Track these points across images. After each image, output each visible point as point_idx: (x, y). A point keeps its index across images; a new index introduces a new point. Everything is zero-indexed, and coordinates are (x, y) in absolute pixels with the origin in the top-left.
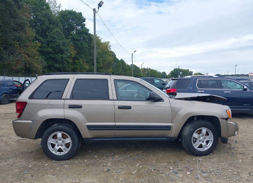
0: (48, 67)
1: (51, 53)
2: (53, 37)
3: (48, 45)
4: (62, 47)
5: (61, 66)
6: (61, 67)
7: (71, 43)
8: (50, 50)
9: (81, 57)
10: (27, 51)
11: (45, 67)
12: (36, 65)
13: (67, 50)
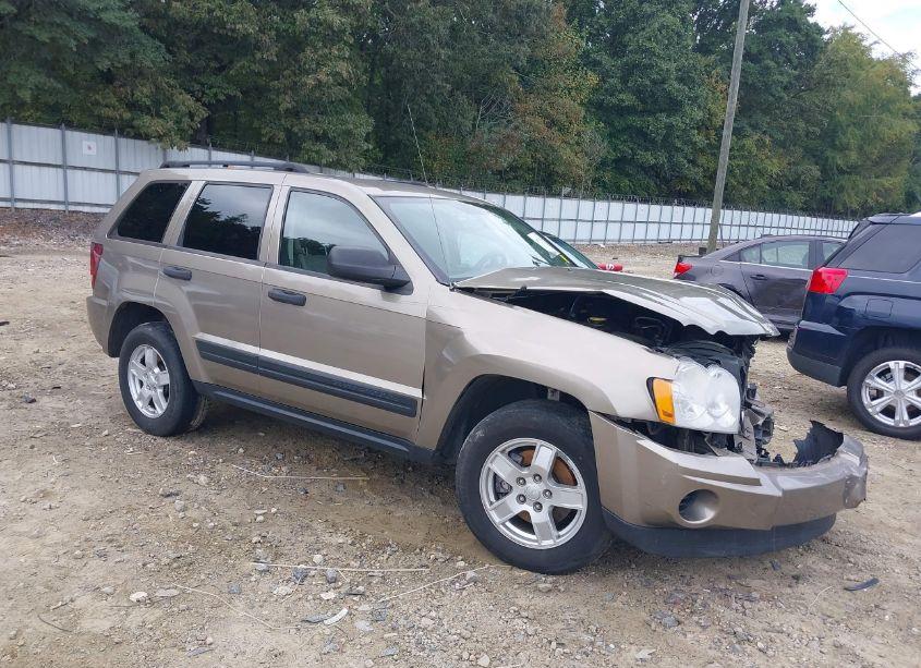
0: (617, 161)
1: (630, 110)
2: (647, 50)
3: (624, 81)
4: (674, 86)
5: (663, 159)
6: (663, 165)
7: (719, 70)
8: (628, 99)
9: (755, 127)
10: (546, 106)
11: (603, 164)
12: (566, 154)
13: (694, 100)
